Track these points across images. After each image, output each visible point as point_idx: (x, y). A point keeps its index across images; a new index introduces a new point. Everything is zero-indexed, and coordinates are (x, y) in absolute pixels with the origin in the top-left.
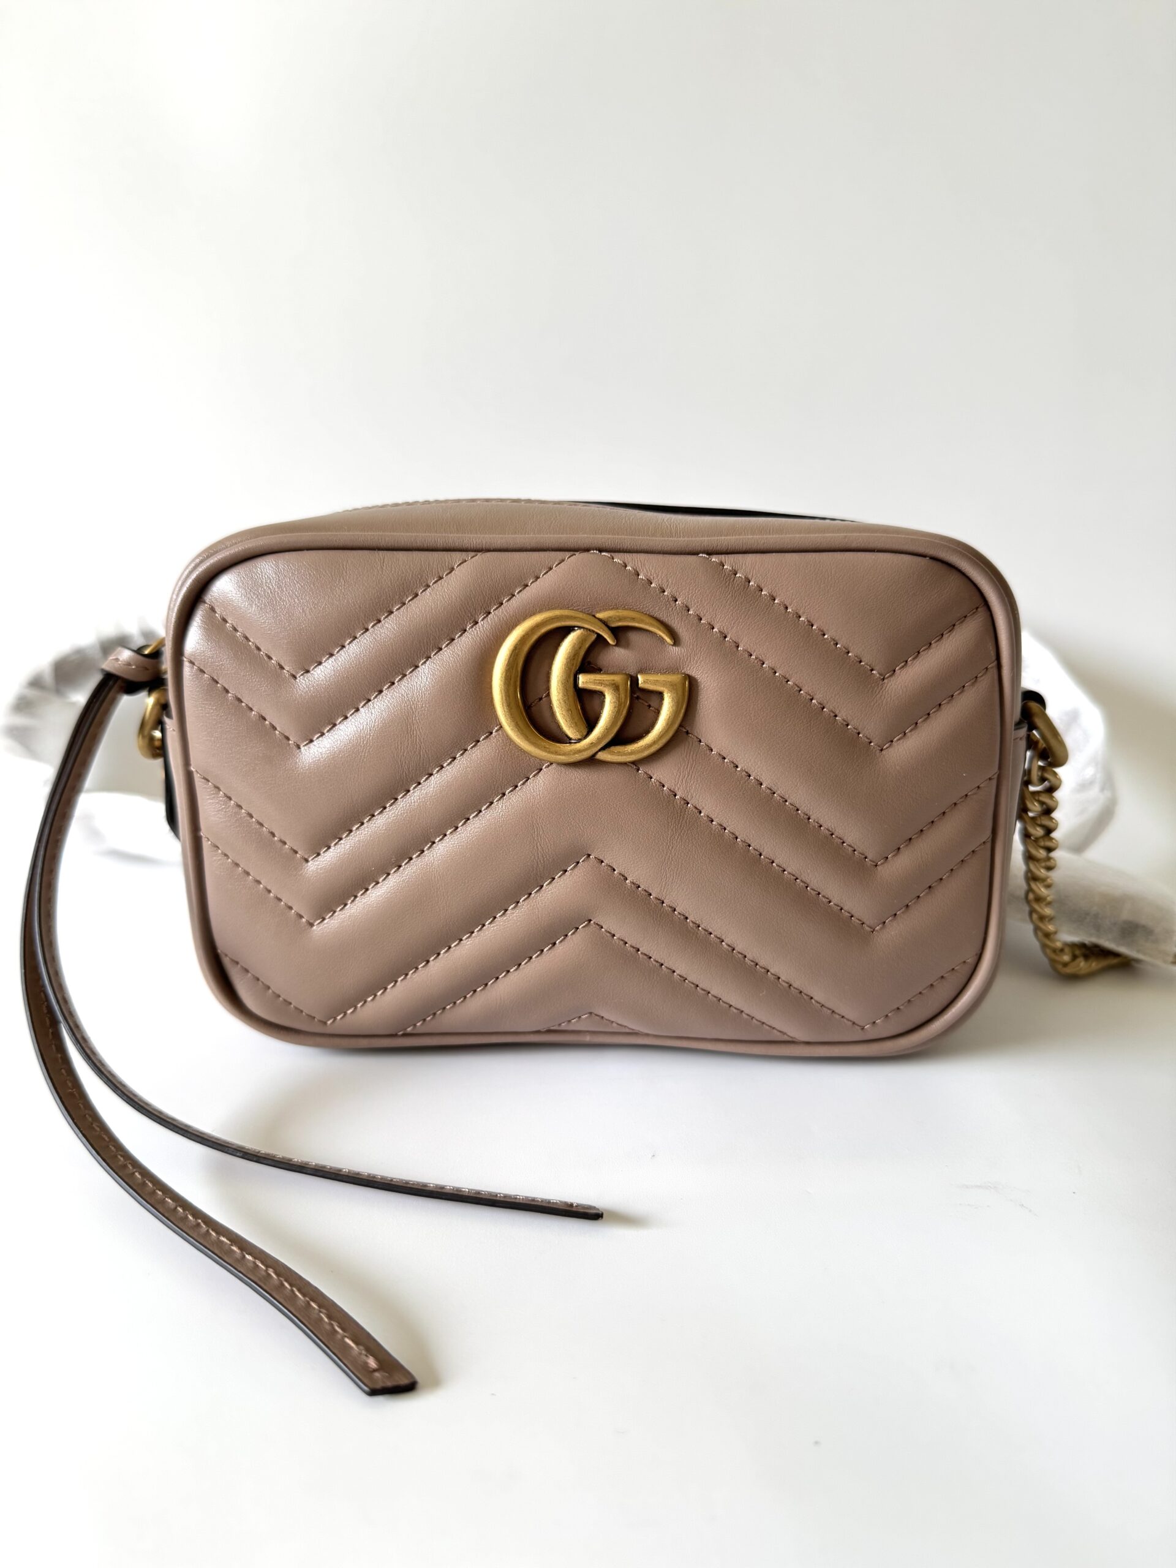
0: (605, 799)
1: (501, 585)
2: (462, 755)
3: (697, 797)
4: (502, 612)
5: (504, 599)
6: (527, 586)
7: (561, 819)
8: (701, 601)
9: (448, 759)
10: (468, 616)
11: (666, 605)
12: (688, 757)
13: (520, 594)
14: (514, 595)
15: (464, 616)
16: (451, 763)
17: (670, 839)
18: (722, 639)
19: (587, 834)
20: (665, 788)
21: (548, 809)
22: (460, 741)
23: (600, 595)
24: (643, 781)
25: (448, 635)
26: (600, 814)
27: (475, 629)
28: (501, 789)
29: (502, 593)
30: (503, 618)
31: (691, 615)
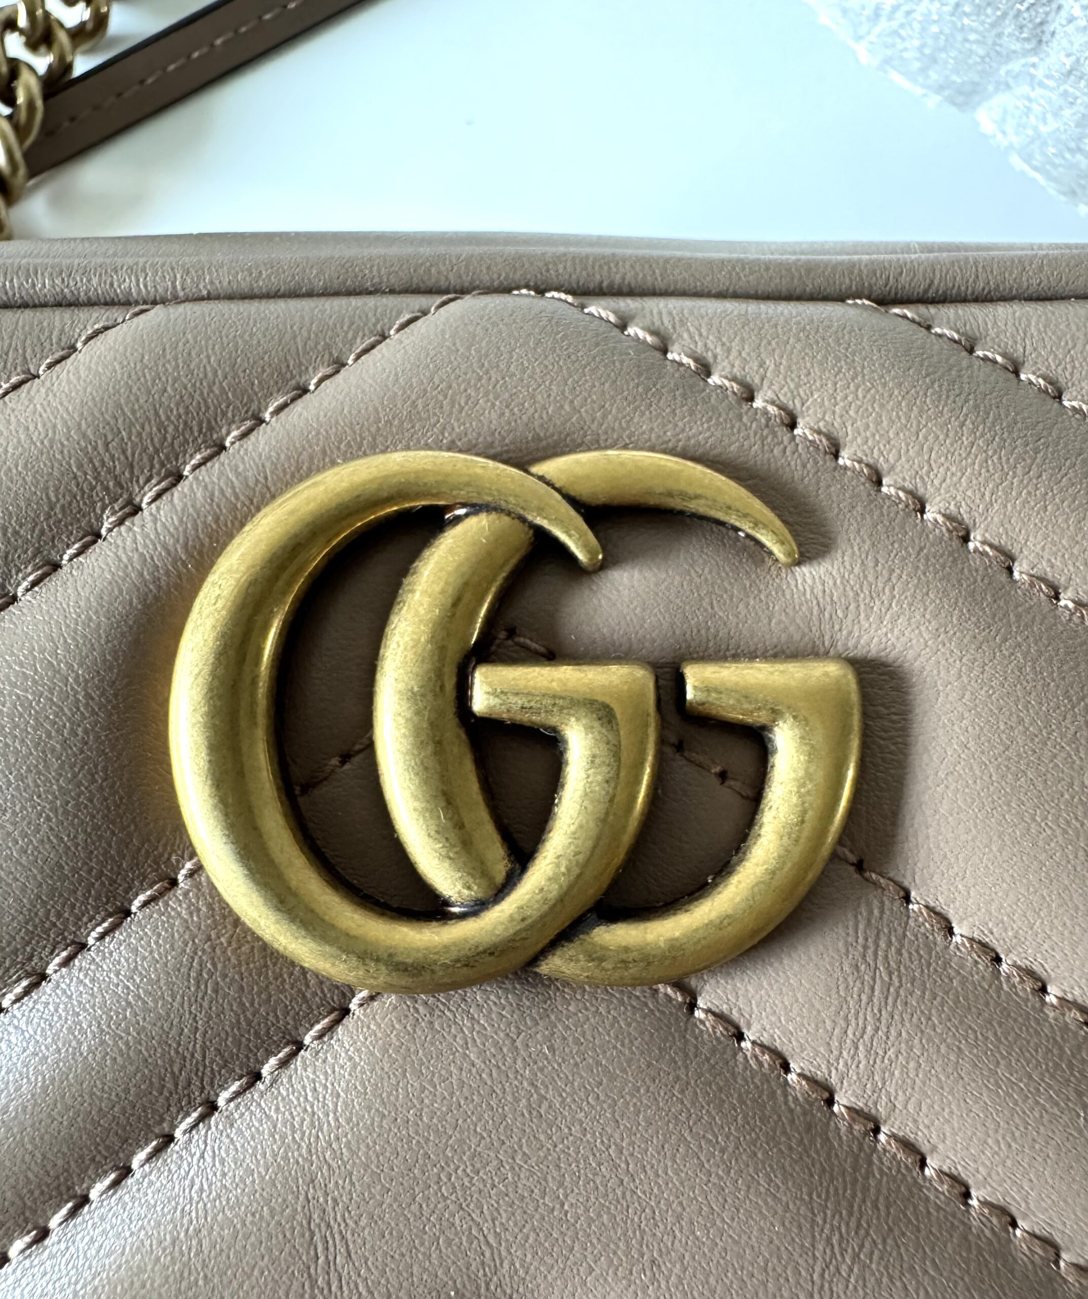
0: (575, 1129)
1: (221, 387)
2: (66, 962)
3: (911, 1107)
4: (221, 473)
5: (228, 434)
6: (305, 391)
7: (414, 1208)
8: (878, 423)
9: (19, 979)
10: (107, 489)
11: (763, 439)
12: (870, 959)
13: (282, 415)
14: (261, 421)
15: (92, 488)
16: (27, 992)
17: (822, 1276)
18: (956, 543)
19: (512, 1264)
20: (792, 1077)
21: (366, 1167)
22: (59, 915)
23: (544, 408)
24: (713, 1051)
25: (38, 552)
26: (561, 1184)
27: (130, 529)
28: (202, 1089)
29: (224, 414)
30: (222, 491)
31: (845, 468)
